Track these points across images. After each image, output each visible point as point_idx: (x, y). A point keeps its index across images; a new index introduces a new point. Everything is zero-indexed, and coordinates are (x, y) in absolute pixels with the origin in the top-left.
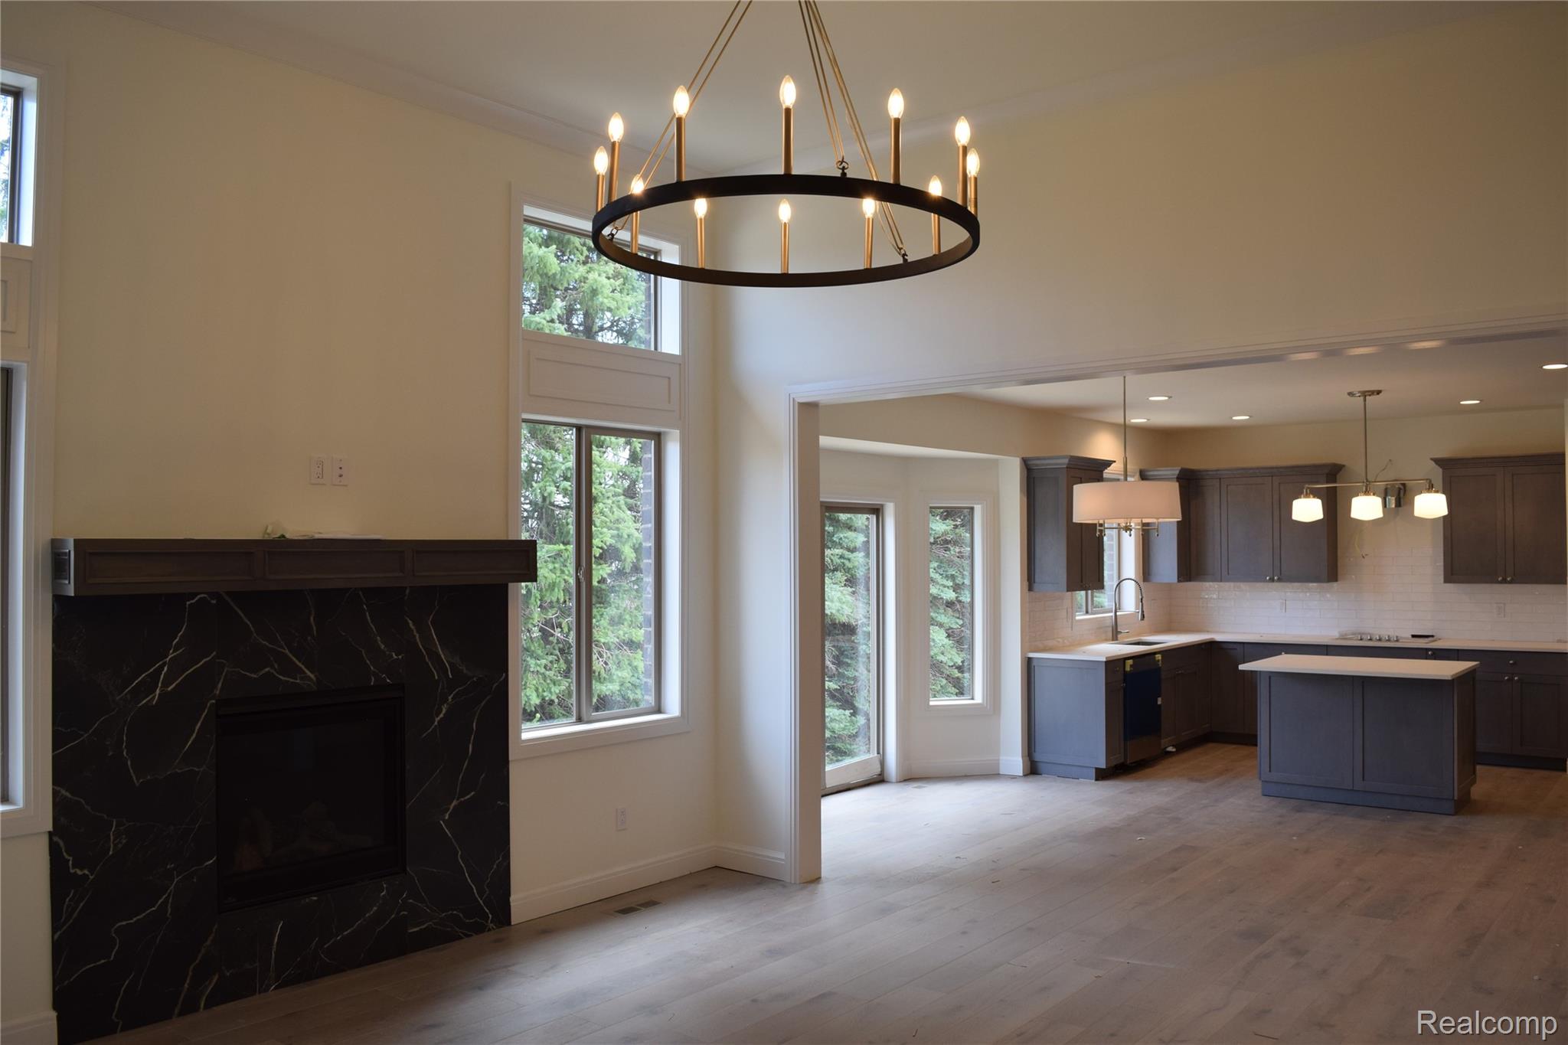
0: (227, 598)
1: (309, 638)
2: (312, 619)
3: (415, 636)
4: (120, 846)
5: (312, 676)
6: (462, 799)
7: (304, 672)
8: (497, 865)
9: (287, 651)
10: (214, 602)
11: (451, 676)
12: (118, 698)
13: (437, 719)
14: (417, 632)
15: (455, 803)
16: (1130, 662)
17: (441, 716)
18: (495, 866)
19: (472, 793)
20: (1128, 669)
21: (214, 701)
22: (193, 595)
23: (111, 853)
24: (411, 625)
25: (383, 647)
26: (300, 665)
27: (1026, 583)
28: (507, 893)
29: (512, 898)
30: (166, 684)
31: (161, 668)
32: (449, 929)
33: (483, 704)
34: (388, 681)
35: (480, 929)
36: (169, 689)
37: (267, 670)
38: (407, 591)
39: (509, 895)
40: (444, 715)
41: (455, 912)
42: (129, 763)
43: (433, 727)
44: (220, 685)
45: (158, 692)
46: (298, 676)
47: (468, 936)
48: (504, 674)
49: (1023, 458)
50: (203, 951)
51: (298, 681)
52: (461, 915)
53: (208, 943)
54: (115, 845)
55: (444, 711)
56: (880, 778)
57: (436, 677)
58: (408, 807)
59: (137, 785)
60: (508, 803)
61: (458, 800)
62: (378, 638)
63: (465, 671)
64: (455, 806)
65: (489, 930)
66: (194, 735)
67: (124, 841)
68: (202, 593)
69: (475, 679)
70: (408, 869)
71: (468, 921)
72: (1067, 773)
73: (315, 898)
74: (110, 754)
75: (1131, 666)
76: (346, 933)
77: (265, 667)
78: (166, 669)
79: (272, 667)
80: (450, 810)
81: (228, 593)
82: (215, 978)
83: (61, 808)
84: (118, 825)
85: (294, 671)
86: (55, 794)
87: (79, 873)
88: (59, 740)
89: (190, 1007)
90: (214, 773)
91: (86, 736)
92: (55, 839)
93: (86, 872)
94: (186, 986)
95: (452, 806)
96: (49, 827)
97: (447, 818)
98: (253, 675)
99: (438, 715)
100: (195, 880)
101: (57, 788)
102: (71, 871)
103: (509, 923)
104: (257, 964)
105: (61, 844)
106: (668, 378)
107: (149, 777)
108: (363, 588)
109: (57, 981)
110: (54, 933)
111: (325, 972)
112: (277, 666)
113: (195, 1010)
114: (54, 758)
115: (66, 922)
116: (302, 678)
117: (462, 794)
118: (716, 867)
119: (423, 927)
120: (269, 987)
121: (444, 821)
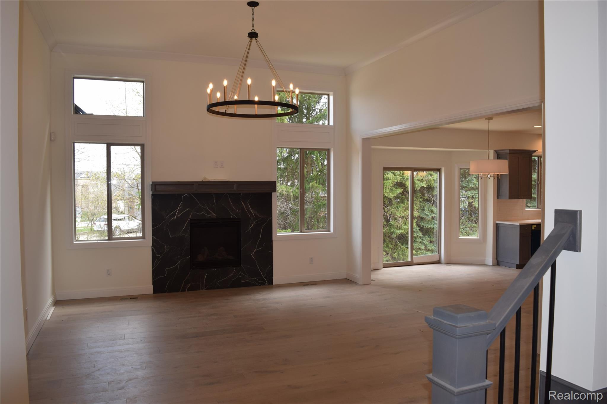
0: (192, 195)
1: (214, 205)
2: (214, 201)
3: (243, 206)
5: (215, 215)
6: (258, 249)
7: (212, 214)
8: (269, 268)
9: (208, 209)
10: (189, 196)
11: (254, 217)
12: (166, 218)
13: (250, 228)
14: (244, 205)
15: (255, 250)
16: (535, 226)
17: (252, 227)
18: (268, 268)
19: (261, 248)
20: (533, 228)
21: (189, 219)
22: (184, 194)
23: (165, 252)
24: (243, 203)
25: (234, 208)
26: (211, 212)
27: (496, 196)
28: (272, 276)
29: (273, 278)
30: (178, 215)
31: (176, 211)
32: (253, 283)
33: (264, 225)
34: (236, 217)
35: (263, 284)
36: (179, 216)
37: (203, 213)
38: (241, 195)
39: (273, 277)
41: (255, 279)
42: (169, 232)
43: (249, 230)
44: (191, 216)
45: (176, 216)
47: (259, 285)
48: (271, 217)
49: (495, 150)
50: (187, 277)
52: (257, 280)
53: (188, 276)
54: (166, 251)
55: (252, 226)
56: (439, 262)
57: (250, 217)
58: (241, 249)
59: (171, 237)
60: (272, 252)
62: (233, 206)
63: (259, 216)
65: (266, 285)
66: (184, 227)
67: (168, 250)
68: (186, 194)
69: (262, 218)
70: (241, 265)
71: (259, 281)
72: (508, 265)
73: (216, 269)
74: (165, 230)
75: (535, 228)
76: (224, 279)
79: (204, 212)
81: (192, 194)
82: (190, 285)
83: (154, 241)
84: (166, 246)
85: (210, 213)
86: (153, 238)
87: (158, 256)
88: (153, 226)
89: (184, 290)
90: (189, 236)
91: (159, 225)
92: (153, 248)
93: (159, 256)
94: (183, 285)
95: (255, 251)
96: (151, 245)
97: (253, 253)
98: (199, 214)
99: (250, 227)
100: (185, 261)
101: (153, 237)
102: (156, 255)
103: (272, 284)
104: (200, 283)
105: (154, 249)
106: (329, 133)
107: (174, 236)
108: (228, 193)
109: (153, 279)
110: (153, 268)
111: (218, 288)
112: (205, 212)
113: (185, 291)
114: (152, 230)
115: (155, 266)
116: (212, 215)
117: (258, 248)
118: (346, 279)
119: (246, 281)
120: (203, 289)
121: (253, 255)
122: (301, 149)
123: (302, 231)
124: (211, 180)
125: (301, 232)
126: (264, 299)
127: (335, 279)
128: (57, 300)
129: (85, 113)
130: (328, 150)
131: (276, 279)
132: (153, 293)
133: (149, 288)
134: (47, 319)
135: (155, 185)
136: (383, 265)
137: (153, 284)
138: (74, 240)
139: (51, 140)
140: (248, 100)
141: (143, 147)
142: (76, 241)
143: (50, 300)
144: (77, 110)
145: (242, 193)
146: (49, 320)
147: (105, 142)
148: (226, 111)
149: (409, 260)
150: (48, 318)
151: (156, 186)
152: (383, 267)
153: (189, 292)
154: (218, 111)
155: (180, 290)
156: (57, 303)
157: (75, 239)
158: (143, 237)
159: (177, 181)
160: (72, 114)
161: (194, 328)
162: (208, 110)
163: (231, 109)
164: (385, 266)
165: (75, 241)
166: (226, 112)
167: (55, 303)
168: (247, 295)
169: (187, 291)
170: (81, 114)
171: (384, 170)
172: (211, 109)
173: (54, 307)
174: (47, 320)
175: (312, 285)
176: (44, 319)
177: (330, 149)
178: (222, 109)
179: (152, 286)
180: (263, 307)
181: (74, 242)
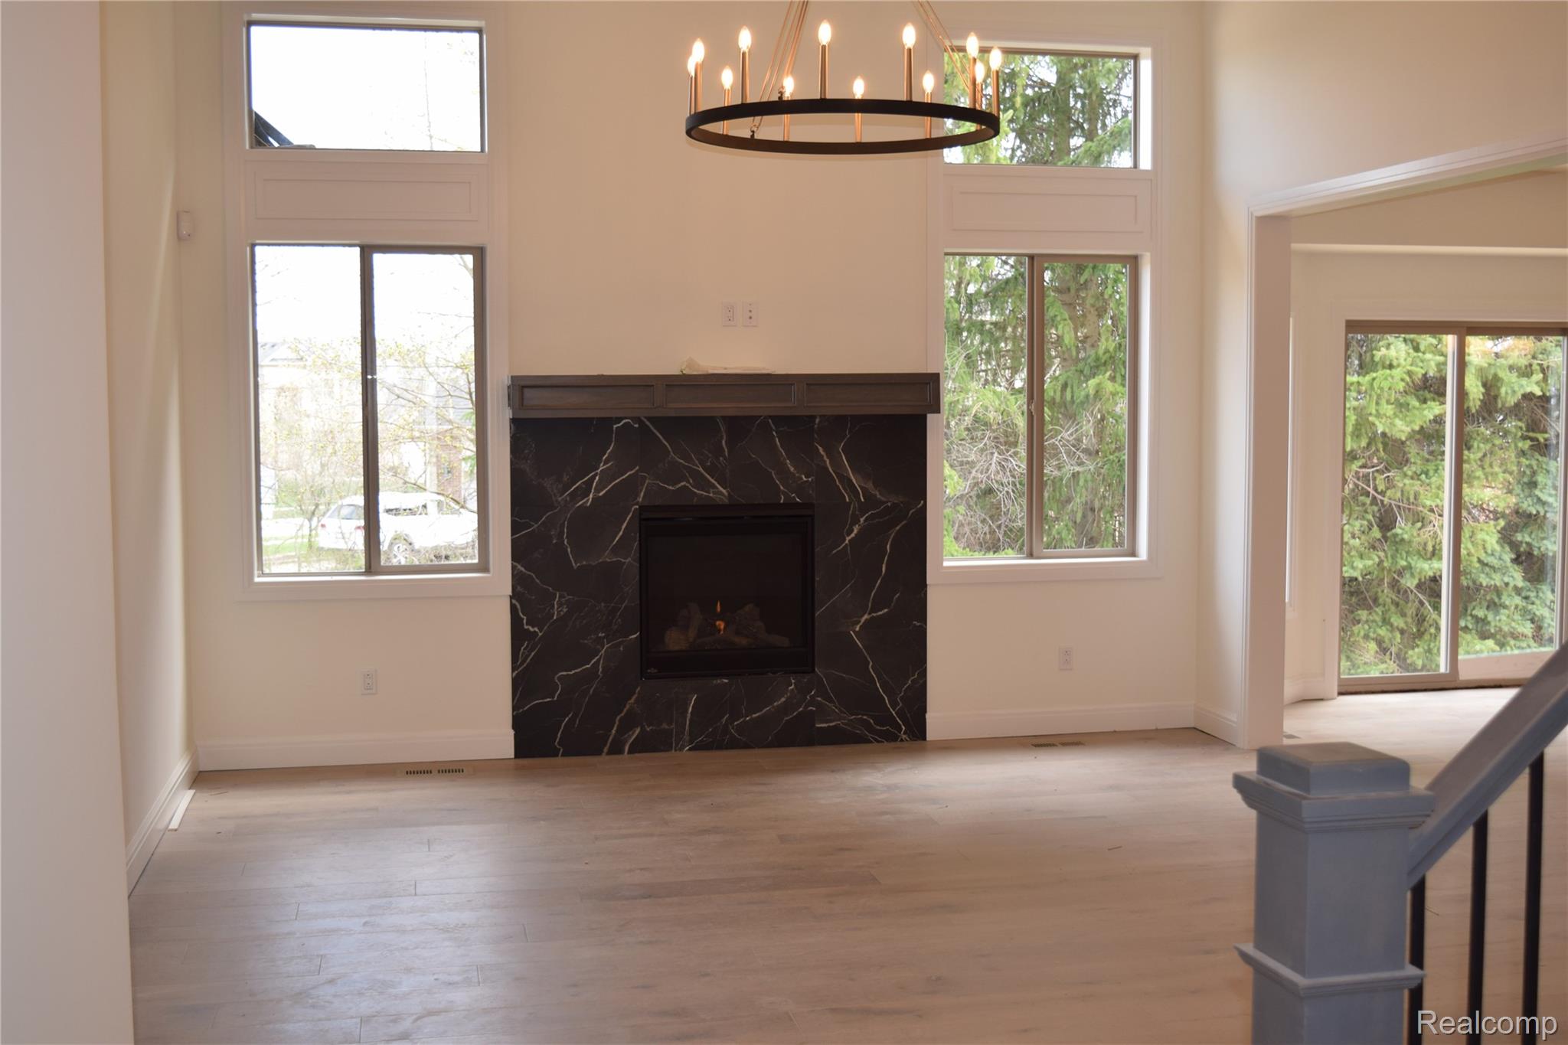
0: (648, 423)
1: (721, 459)
2: (724, 442)
3: (825, 462)
4: (562, 613)
5: (724, 491)
6: (874, 615)
7: (717, 488)
8: (913, 681)
9: (701, 469)
10: (636, 426)
11: (863, 500)
12: (560, 499)
13: (848, 539)
14: (828, 458)
15: (866, 617)
17: (853, 535)
18: (910, 682)
19: (886, 610)
21: (637, 507)
22: (619, 420)
23: (555, 618)
24: (822, 453)
25: (792, 469)
26: (713, 481)
28: (923, 710)
29: (928, 716)
30: (598, 490)
31: (593, 478)
32: (858, 732)
33: (898, 528)
34: (798, 500)
35: (891, 737)
36: (601, 494)
37: (683, 484)
38: (817, 421)
39: (926, 712)
40: (856, 535)
41: (865, 717)
42: (569, 550)
43: (844, 545)
44: (642, 494)
45: (591, 496)
46: (711, 490)
47: (878, 742)
48: (922, 502)
50: (628, 706)
51: (711, 495)
52: (872, 721)
53: (632, 701)
54: (558, 613)
55: (855, 531)
57: (847, 500)
58: (817, 614)
59: (575, 568)
60: (926, 624)
61: (870, 614)
62: (788, 461)
63: (878, 496)
64: (866, 619)
65: (902, 740)
66: (621, 533)
67: (565, 610)
68: (626, 418)
69: (889, 504)
70: (816, 669)
71: (878, 728)
73: (726, 681)
74: (554, 541)
76: (754, 716)
77: (683, 481)
78: (597, 478)
79: (689, 482)
80: (861, 624)
81: (649, 419)
82: (638, 730)
83: (517, 579)
84: (560, 597)
85: (707, 486)
86: (513, 568)
87: (531, 629)
88: (515, 528)
89: (616, 750)
90: (638, 565)
91: (536, 526)
92: (514, 601)
93: (536, 629)
94: (613, 732)
95: (863, 620)
96: (509, 592)
97: (857, 629)
98: (671, 488)
99: (848, 535)
100: (621, 649)
101: (515, 564)
102: (526, 627)
103: (924, 738)
104: (673, 726)
105: (518, 606)
106: (1136, 197)
107: (584, 563)
108: (770, 417)
109: (514, 708)
110: (513, 671)
111: (734, 745)
112: (691, 481)
113: (620, 752)
114: (512, 540)
115: (522, 664)
116: (714, 493)
117: (873, 610)
118: (1195, 728)
119: (831, 724)
120: (681, 749)
121: (854, 632)
122: (1032, 257)
123: (1035, 554)
124: (711, 371)
125: (1031, 555)
126: (889, 788)
127: (1154, 728)
128: (201, 770)
129: (290, 143)
130: (1133, 261)
131: (938, 720)
132: (513, 756)
133: (501, 741)
134: (170, 827)
135: (523, 387)
136: (1339, 686)
137: (514, 727)
138: (256, 572)
139: (179, 238)
140: (821, 99)
141: (479, 255)
142: (263, 575)
143: (178, 768)
144: (262, 130)
145: (820, 416)
146: (176, 830)
147: (357, 242)
148: (753, 132)
149: (1442, 670)
150: (174, 825)
151: (528, 393)
152: (1341, 694)
153: (637, 755)
154: (725, 133)
155: (606, 750)
156: (201, 779)
157: (258, 570)
158: (483, 566)
159: (596, 374)
160: (247, 147)
161: (641, 869)
162: (689, 133)
163: (771, 128)
164: (1349, 689)
165: (259, 577)
166: (753, 136)
167: (194, 782)
168: (833, 771)
169: (628, 753)
170: (276, 145)
171: (1347, 334)
172: (702, 127)
173: (192, 792)
174: (172, 830)
175: (1065, 744)
176: (161, 826)
177: (1141, 255)
178: (739, 128)
179: (512, 732)
180: (886, 813)
181: (257, 580)
